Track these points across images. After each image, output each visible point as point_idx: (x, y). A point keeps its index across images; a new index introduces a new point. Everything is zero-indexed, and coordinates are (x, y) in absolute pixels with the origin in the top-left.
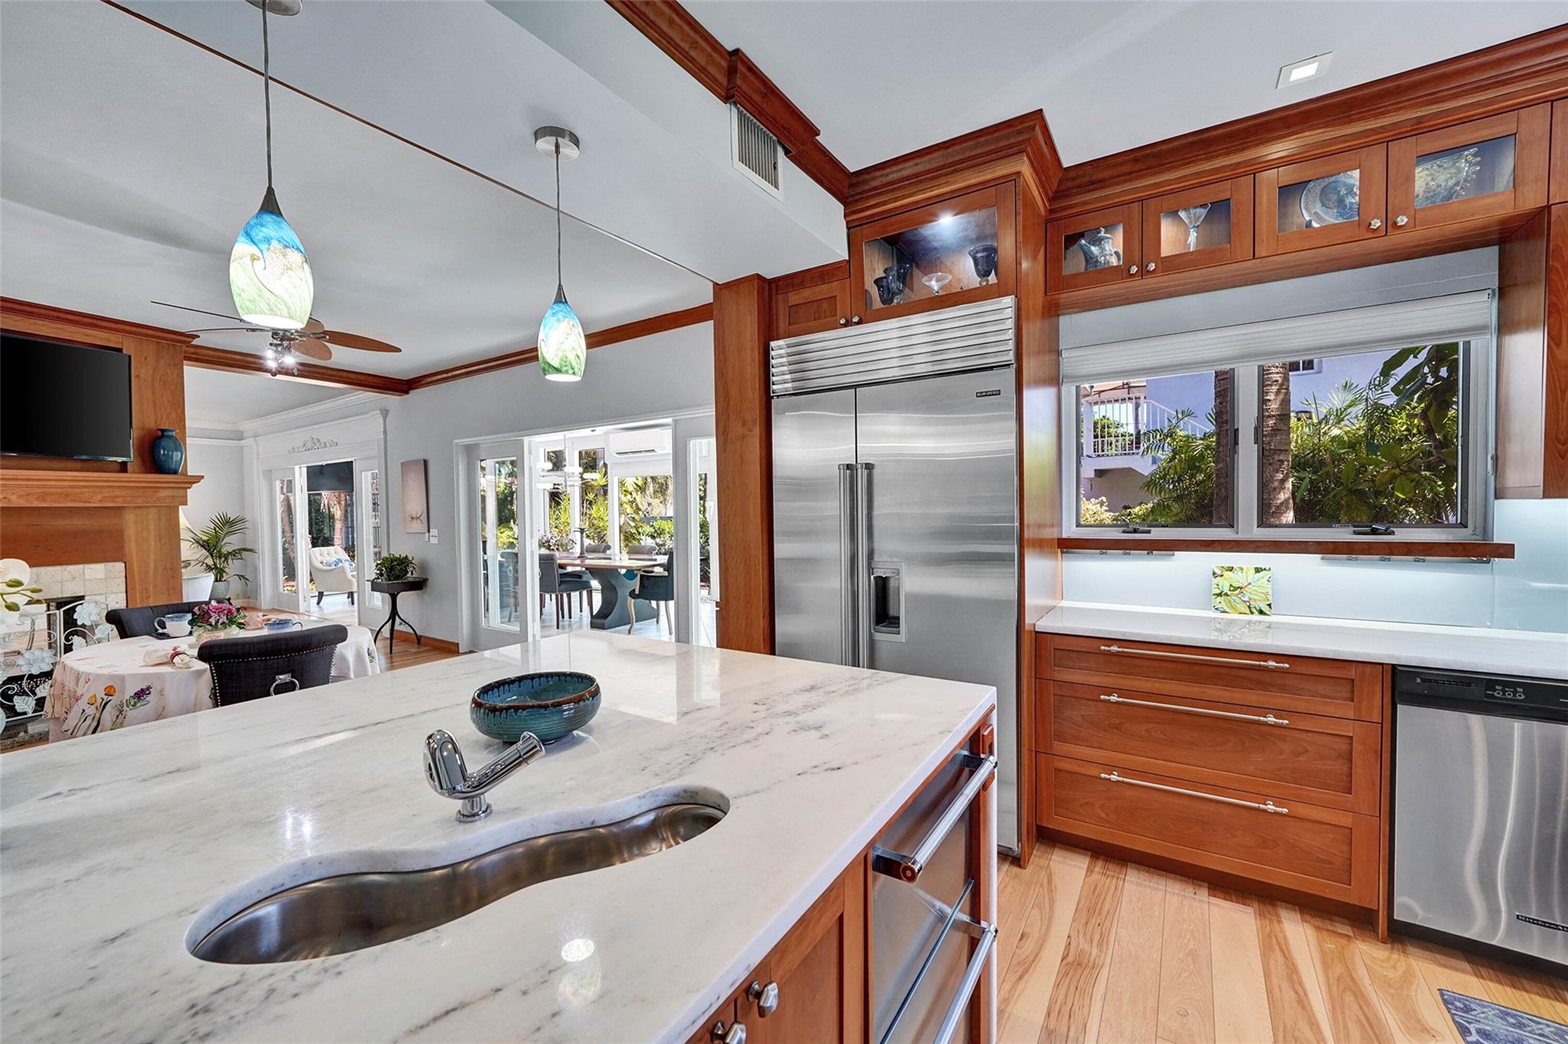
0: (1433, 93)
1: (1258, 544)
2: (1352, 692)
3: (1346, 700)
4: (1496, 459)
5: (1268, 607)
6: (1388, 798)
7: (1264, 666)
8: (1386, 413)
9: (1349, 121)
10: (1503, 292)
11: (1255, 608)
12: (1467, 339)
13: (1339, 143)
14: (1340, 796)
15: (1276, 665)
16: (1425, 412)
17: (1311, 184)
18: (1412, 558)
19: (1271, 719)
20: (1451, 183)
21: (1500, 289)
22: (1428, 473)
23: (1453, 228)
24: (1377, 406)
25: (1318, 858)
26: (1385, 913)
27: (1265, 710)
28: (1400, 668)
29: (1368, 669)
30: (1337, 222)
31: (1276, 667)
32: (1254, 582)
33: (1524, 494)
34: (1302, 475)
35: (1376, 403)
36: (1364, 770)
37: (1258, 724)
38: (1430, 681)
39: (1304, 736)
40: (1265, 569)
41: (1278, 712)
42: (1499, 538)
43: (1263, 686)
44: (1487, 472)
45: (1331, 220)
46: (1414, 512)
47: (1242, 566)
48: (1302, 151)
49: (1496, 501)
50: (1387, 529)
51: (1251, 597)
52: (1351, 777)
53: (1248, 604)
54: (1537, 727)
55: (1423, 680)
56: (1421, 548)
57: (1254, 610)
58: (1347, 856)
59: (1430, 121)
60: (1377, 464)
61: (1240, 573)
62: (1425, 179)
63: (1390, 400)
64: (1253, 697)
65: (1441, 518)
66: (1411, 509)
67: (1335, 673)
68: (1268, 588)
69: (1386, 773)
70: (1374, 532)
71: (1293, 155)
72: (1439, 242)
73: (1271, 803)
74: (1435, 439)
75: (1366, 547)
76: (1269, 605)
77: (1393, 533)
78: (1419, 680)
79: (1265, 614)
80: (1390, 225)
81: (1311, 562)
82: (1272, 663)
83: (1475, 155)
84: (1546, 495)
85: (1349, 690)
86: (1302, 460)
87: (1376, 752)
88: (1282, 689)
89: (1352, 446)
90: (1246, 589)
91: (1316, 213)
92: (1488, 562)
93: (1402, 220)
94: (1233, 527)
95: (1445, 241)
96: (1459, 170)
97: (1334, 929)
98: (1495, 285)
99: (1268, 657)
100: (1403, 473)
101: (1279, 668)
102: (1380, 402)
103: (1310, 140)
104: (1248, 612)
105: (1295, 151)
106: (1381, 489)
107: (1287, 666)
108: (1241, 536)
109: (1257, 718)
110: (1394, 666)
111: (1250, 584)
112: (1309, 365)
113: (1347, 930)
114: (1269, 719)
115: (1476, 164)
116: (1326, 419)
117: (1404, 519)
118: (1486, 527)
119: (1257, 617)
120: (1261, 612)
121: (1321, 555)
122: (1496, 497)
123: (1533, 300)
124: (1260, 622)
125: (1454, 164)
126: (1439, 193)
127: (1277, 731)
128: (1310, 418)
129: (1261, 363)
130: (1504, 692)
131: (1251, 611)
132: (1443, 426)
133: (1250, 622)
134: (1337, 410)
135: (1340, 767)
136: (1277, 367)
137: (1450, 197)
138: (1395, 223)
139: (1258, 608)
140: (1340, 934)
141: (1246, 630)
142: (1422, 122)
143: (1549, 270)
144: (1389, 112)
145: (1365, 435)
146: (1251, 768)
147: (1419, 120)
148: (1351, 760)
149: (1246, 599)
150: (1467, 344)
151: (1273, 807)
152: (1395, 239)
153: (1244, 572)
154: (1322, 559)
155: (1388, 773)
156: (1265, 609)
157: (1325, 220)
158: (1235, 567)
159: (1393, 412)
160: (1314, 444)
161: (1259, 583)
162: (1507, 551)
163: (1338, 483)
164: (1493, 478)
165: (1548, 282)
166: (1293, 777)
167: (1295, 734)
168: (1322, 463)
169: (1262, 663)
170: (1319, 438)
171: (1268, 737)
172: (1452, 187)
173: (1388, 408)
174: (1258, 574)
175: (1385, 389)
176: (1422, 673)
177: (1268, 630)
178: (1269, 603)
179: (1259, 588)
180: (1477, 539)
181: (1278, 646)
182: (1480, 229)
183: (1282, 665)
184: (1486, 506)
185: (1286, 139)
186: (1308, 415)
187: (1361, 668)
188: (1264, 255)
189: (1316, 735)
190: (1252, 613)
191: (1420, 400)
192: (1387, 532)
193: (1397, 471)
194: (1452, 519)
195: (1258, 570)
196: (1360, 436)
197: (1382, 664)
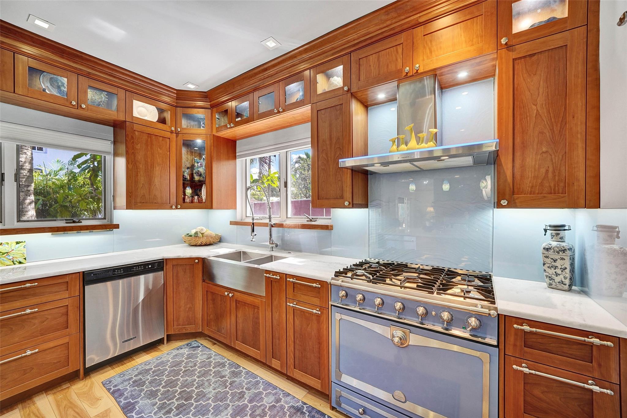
0: (93, 66)
1: (18, 230)
2: (68, 287)
3: (65, 290)
4: (114, 196)
5: (24, 260)
6: (83, 323)
7: (23, 287)
8: (75, 175)
9: (62, 57)
10: (115, 142)
11: (17, 261)
12: (105, 155)
13: (59, 64)
14: (63, 331)
15: (31, 285)
16: (90, 177)
17: (45, 74)
18: (88, 231)
19: (28, 311)
20: (99, 100)
21: (114, 141)
22: (91, 200)
23: (100, 116)
24: (72, 172)
25: (54, 363)
26: (83, 368)
27: (24, 308)
28: (86, 272)
29: (74, 276)
30: (57, 95)
31: (31, 286)
32: (15, 249)
33: (121, 208)
34: (38, 197)
35: (71, 171)
36: (73, 316)
37: (22, 316)
38: (96, 274)
39: (46, 312)
40: (22, 242)
41: (31, 307)
42: (115, 222)
43: (23, 297)
44: (111, 201)
45: (55, 93)
46: (87, 214)
47: (8, 242)
48: (41, 57)
49: (114, 210)
50: (79, 221)
51: (14, 256)
52: (68, 321)
53: (12, 260)
54: (126, 280)
55: (94, 275)
56: (91, 227)
57: (16, 263)
58: (67, 355)
59: (92, 75)
60: (73, 195)
61: (7, 246)
62: (91, 94)
63: (77, 170)
64: (17, 304)
65: (96, 216)
66: (86, 213)
67: (60, 281)
68: (25, 251)
69: (82, 314)
70: (74, 222)
71: (35, 56)
72: (96, 119)
73: (29, 351)
74: (94, 188)
75: (71, 228)
76: (25, 259)
77: (81, 222)
78: (92, 275)
79: (23, 263)
80: (79, 106)
81: (46, 237)
82: (28, 285)
83: (106, 95)
84: (127, 209)
85: (66, 286)
86: (38, 191)
87: (78, 307)
88: (34, 295)
89: (62, 187)
90: (11, 253)
91: (47, 86)
92: (112, 230)
93: (84, 106)
94: (2, 223)
95: (98, 120)
96: (102, 98)
97: (62, 389)
98: (113, 140)
99: (25, 282)
100: (82, 199)
101: (33, 286)
102: (73, 170)
103: (44, 54)
104: (12, 263)
105: (37, 55)
106: (74, 205)
107: (37, 284)
108: (7, 227)
109: (20, 313)
110: (83, 272)
111: (13, 250)
112: (40, 149)
113: (68, 385)
114: (27, 311)
115: (107, 98)
116: (50, 174)
117: (83, 216)
118: (111, 219)
119: (18, 265)
120: (20, 263)
121: (51, 233)
122: (114, 209)
123: (122, 148)
124: (20, 268)
125: (100, 94)
126: (96, 102)
127: (31, 316)
128: (42, 172)
129: (18, 144)
130: (118, 271)
131: (14, 263)
132: (96, 183)
133: (13, 269)
134: (55, 171)
135: (62, 319)
136: (26, 147)
137: (99, 105)
138: (81, 106)
139: (18, 261)
140: (65, 389)
141: (11, 273)
142: (90, 75)
143: (126, 140)
144: (79, 64)
145: (67, 183)
146: (17, 339)
147: (89, 73)
148: (68, 315)
149: (11, 258)
150: (105, 157)
151: (30, 352)
152: (79, 112)
153: (9, 245)
154: (52, 234)
155: (82, 313)
156: (22, 260)
157: (52, 92)
158: (3, 243)
159: (78, 175)
160: (44, 184)
161: (19, 249)
162: (117, 226)
163: (56, 202)
164: (113, 203)
165: (126, 144)
166: (40, 334)
167: (42, 313)
168: (49, 193)
169: (23, 286)
170: (47, 182)
171: (27, 320)
172: (100, 102)
173: (76, 173)
174: (18, 245)
175: (75, 166)
176: (93, 272)
177: (25, 270)
178: (25, 258)
179: (18, 252)
180: (109, 223)
181: (31, 276)
182: (107, 120)
183: (34, 284)
184: (111, 212)
185: (33, 47)
186: (40, 171)
187: (71, 276)
188: (20, 94)
189: (53, 310)
190: (15, 264)
191: (88, 172)
192: (79, 222)
193: (80, 199)
194: (100, 216)
195: (17, 243)
196: (65, 183)
197: (79, 272)
